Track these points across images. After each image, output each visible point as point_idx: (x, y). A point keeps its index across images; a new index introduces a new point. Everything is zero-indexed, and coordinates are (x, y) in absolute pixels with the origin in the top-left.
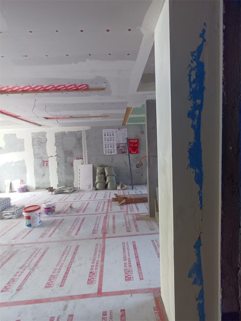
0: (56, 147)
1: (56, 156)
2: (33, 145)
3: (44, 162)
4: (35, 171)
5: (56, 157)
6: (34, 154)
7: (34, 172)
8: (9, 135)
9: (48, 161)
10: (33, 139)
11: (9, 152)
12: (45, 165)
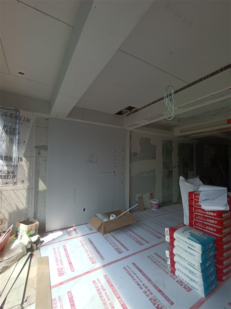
0: (178, 157)
1: (178, 166)
2: (163, 153)
3: (170, 172)
4: (163, 182)
5: (178, 168)
6: (163, 163)
7: (161, 184)
8: (144, 139)
9: (173, 172)
10: (163, 147)
11: (143, 160)
12: (171, 175)
